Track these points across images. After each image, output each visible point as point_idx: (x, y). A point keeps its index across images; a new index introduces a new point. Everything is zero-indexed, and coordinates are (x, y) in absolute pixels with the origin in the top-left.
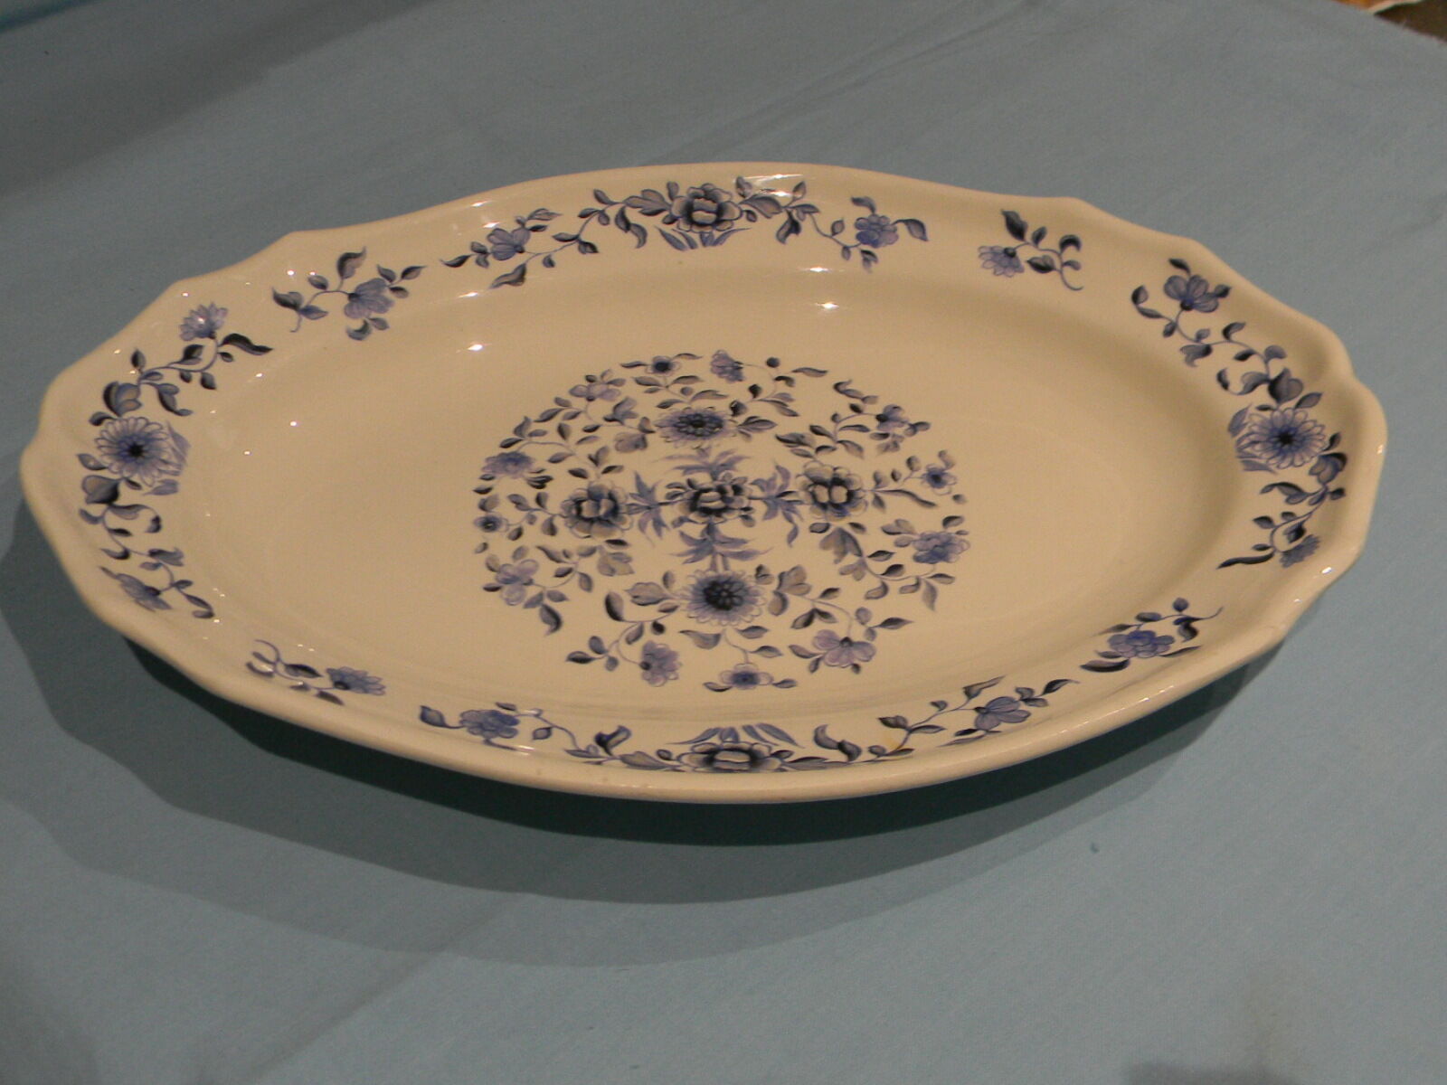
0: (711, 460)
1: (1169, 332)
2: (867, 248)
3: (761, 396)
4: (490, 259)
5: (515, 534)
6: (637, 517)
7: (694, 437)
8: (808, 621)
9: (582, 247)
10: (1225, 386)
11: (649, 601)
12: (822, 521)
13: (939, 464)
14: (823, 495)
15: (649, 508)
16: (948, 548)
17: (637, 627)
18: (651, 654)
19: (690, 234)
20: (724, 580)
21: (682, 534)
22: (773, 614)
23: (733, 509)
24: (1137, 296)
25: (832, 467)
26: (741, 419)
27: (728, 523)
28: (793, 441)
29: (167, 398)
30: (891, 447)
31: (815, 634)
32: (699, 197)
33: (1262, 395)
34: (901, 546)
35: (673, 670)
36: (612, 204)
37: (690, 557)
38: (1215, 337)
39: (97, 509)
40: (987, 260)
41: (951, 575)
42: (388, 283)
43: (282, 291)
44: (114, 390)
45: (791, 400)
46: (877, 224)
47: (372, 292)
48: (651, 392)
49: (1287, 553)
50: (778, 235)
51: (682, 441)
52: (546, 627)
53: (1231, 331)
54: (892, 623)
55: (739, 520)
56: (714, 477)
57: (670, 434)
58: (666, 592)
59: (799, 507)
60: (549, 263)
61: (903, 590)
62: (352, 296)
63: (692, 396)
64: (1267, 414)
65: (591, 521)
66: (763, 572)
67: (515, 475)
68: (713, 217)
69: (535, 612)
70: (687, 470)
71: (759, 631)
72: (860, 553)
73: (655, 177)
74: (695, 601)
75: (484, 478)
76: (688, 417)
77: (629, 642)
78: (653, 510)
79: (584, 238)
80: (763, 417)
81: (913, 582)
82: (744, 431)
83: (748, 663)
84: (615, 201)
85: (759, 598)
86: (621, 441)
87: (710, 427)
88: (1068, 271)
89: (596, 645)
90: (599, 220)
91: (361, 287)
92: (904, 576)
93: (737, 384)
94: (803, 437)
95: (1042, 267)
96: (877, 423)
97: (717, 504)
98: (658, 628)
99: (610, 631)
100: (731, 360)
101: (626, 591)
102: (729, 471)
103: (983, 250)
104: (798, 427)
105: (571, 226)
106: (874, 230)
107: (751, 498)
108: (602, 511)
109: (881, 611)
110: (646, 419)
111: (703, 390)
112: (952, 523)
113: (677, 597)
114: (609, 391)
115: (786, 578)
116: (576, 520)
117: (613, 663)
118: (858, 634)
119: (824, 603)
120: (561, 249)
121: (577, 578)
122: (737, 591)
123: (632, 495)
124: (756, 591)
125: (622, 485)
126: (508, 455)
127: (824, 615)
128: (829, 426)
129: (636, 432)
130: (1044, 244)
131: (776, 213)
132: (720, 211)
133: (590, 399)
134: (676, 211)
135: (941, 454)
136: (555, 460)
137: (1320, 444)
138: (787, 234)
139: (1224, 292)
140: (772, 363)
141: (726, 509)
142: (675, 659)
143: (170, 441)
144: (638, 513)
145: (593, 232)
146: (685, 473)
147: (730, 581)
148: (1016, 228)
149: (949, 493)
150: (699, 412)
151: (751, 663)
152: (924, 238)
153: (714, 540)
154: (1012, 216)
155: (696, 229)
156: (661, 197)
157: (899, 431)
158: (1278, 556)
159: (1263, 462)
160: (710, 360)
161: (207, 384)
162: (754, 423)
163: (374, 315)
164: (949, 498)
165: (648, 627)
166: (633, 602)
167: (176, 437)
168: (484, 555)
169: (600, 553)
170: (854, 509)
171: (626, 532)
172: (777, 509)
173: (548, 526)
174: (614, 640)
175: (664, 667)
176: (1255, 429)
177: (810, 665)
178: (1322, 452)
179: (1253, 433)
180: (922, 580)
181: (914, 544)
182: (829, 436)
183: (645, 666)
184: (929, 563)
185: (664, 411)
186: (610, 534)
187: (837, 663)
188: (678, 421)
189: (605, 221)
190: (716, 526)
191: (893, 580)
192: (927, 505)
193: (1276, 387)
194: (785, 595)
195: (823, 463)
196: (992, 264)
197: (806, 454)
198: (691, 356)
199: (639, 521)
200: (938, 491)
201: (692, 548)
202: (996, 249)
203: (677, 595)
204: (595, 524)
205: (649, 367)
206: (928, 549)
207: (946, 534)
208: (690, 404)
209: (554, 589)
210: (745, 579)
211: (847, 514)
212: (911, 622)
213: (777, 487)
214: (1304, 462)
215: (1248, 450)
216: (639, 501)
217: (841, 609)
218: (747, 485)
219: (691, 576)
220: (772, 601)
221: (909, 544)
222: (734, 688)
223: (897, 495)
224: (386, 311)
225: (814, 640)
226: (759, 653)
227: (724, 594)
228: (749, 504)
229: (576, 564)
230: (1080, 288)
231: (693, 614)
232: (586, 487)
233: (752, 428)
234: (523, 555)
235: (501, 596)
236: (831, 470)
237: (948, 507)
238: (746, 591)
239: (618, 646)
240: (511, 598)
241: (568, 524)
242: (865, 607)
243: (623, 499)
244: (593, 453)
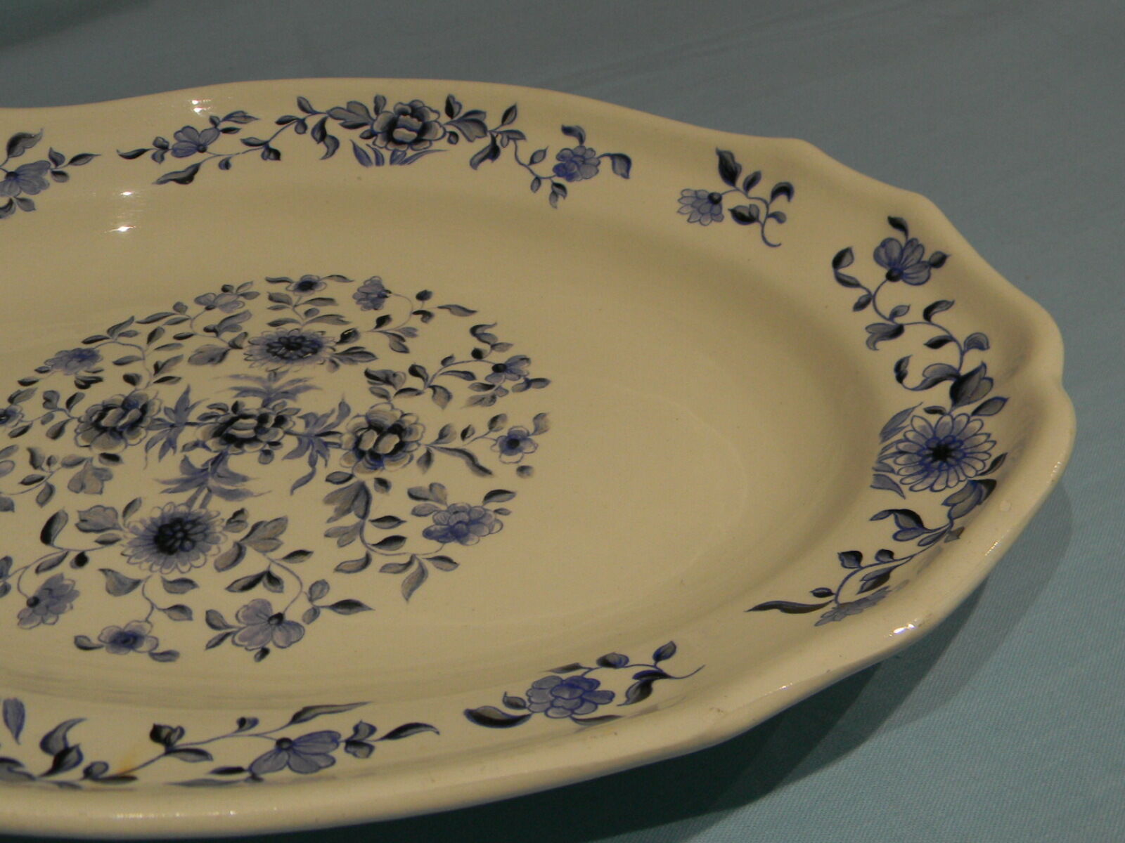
0: (277, 385)
1: (860, 306)
2: (560, 181)
3: (385, 328)
4: (168, 155)
5: (19, 431)
6: (153, 433)
7: (279, 359)
8: (250, 584)
9: (266, 154)
10: (901, 377)
11: (93, 528)
12: (349, 471)
13: (529, 427)
14: (370, 440)
15: (172, 426)
16: (472, 528)
17: (60, 554)
18: (51, 590)
19: (382, 151)
20: (190, 518)
21: (185, 460)
22: (217, 567)
23: (260, 442)
24: (838, 261)
25: (403, 413)
26: (343, 348)
27: (245, 455)
28: (381, 379)
30: (485, 401)
31: (246, 602)
32: (404, 113)
33: (941, 394)
34: (419, 515)
35: (59, 612)
36: (314, 113)
37: (173, 486)
38: (913, 316)
40: (686, 205)
41: (455, 560)
42: (53, 166)
45: (414, 336)
46: (582, 156)
47: (33, 173)
48: (276, 308)
49: (844, 606)
50: (470, 160)
51: (264, 361)
53: (935, 310)
54: (349, 606)
55: (258, 454)
56: (266, 404)
57: (256, 352)
58: (120, 521)
59: (333, 451)
60: (226, 165)
61: (385, 569)
62: (10, 175)
63: (315, 317)
64: (934, 419)
65: (103, 430)
66: (240, 518)
67: (70, 371)
68: (413, 135)
70: (244, 392)
71: (187, 586)
72: (364, 515)
73: (362, 90)
74: (143, 537)
75: (40, 371)
76: (288, 339)
77: (38, 571)
78: (174, 430)
79: (272, 145)
80: (368, 350)
81: (405, 559)
83: (147, 620)
84: (318, 110)
85: (214, 547)
86: (201, 352)
87: (304, 352)
88: (772, 223)
89: (4, 564)
90: (296, 129)
92: (397, 552)
93: (370, 312)
94: (395, 375)
95: (744, 218)
96: (490, 372)
97: (246, 433)
98: (81, 561)
100: (383, 287)
101: (79, 512)
102: (287, 401)
103: (685, 194)
104: (397, 363)
105: (262, 129)
106: (576, 163)
107: (288, 433)
108: (123, 422)
109: (343, 589)
110: (246, 334)
111: (330, 314)
112: (495, 498)
113: (126, 530)
114: (235, 302)
115: (261, 527)
116: (90, 427)
117: (3, 591)
118: (294, 612)
119: (282, 566)
120: (244, 153)
121: (41, 488)
123: (166, 409)
124: (218, 538)
125: (167, 396)
126: (82, 350)
127: (272, 580)
128: (433, 369)
129: (224, 346)
130: (755, 191)
131: (479, 137)
132: (424, 129)
133: (209, 308)
134: (377, 127)
135: (538, 417)
136: (121, 362)
137: (979, 466)
138: (481, 160)
139: (940, 261)
140: (423, 296)
141: (252, 440)
142: (71, 601)
144: (158, 429)
145: (287, 140)
146: (237, 395)
147: (195, 522)
148: (728, 171)
149: (517, 462)
150: (304, 335)
151: (149, 623)
152: (625, 176)
153: (214, 471)
154: (727, 156)
155: (391, 147)
156: (366, 110)
157: (509, 384)
158: (830, 608)
159: (897, 479)
160: (360, 285)
162: (354, 353)
163: (23, 195)
164: (514, 468)
165: (72, 556)
166: (77, 525)
169: (85, 466)
170: (392, 463)
171: (129, 448)
172: (307, 449)
173: (57, 428)
174: (24, 565)
175: (51, 608)
176: (911, 435)
177: (214, 639)
178: (976, 475)
179: (907, 440)
180: (418, 559)
181: (435, 515)
182: (425, 379)
183: (32, 601)
184: (438, 541)
185: (273, 329)
186: (112, 447)
187: (246, 643)
188: (276, 341)
189: (301, 130)
190: (228, 457)
191: (382, 554)
192: (481, 472)
193: (961, 386)
194: (245, 549)
195: (396, 407)
196: (690, 209)
197: (385, 394)
198: (342, 279)
199: (152, 439)
200: (505, 458)
201: (185, 476)
202: (700, 194)
203: (128, 527)
204: (104, 435)
205: (293, 285)
206: (448, 524)
207: (482, 510)
208: (304, 325)
209: (8, 496)
210: (215, 522)
211: (381, 468)
212: (370, 609)
213: (325, 425)
214: (947, 486)
215: (890, 462)
216: (170, 418)
217: (298, 578)
218: (294, 418)
219: (159, 508)
220: (226, 554)
221: (431, 513)
222: (104, 649)
223: (454, 455)
224: (37, 193)
225: (241, 608)
226: (167, 612)
227: (180, 535)
228: (281, 439)
229: (52, 473)
230: (780, 245)
231: (129, 552)
232: (127, 394)
233: (348, 358)
234: (8, 455)
236: (399, 415)
237: (504, 479)
238: (206, 536)
239: (23, 573)
241: (78, 431)
242: (328, 580)
243: (154, 413)
244: (163, 360)
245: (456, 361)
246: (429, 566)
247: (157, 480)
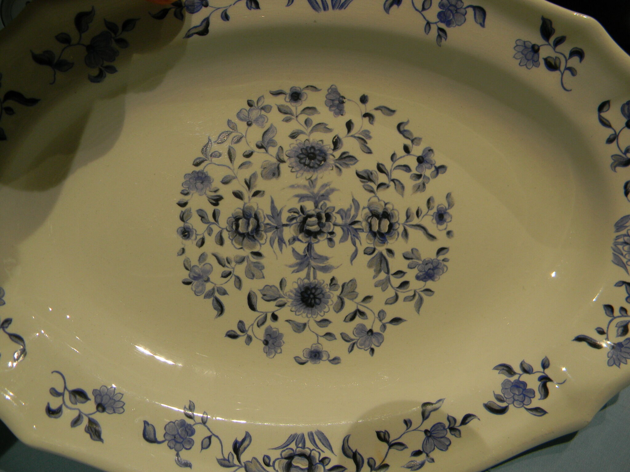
0: (316, 190)
1: (610, 141)
2: (443, 26)
3: (353, 132)
4: (184, 12)
5: (200, 243)
6: (270, 234)
7: (308, 168)
8: (353, 317)
9: (249, 4)
11: (270, 298)
12: (372, 246)
13: (445, 204)
14: (375, 222)
15: (277, 228)
16: (436, 271)
17: (263, 315)
18: (270, 335)
20: (312, 286)
21: (294, 250)
22: (335, 311)
23: (323, 232)
24: (602, 107)
25: (384, 202)
26: (337, 154)
27: (320, 243)
28: (365, 177)
30: (421, 187)
31: (355, 326)
34: (411, 268)
35: (280, 346)
37: (296, 268)
40: (519, 51)
41: (433, 290)
42: (113, 35)
45: (370, 137)
46: (456, 6)
47: (102, 44)
48: (287, 120)
49: (613, 347)
50: (384, 6)
51: (301, 172)
52: (215, 312)
54: (396, 321)
55: (326, 241)
56: (316, 206)
57: (294, 164)
58: (281, 292)
59: (361, 234)
60: (225, 16)
61: (406, 299)
62: (89, 47)
63: (311, 127)
65: (243, 235)
66: (334, 282)
67: (200, 192)
69: (210, 301)
70: (302, 198)
71: (327, 322)
72: (388, 272)
74: (295, 300)
75: (183, 193)
76: (306, 149)
77: (258, 326)
78: (279, 230)
80: (351, 154)
81: (412, 293)
82: (338, 165)
83: (318, 343)
85: (330, 300)
86: (264, 168)
87: (319, 161)
88: (567, 74)
89: (241, 325)
91: (94, 40)
92: (408, 290)
93: (340, 117)
94: (372, 173)
95: (552, 66)
96: (417, 164)
97: (315, 228)
98: (275, 317)
99: (250, 317)
100: (339, 94)
101: (260, 290)
102: (325, 201)
103: (518, 43)
104: (370, 164)
107: (335, 225)
108: (250, 228)
109: (392, 312)
110: (281, 148)
111: (319, 122)
112: (441, 253)
113: (286, 297)
114: (261, 116)
115: (346, 286)
116: (235, 234)
117: (249, 339)
118: (377, 329)
119: (363, 306)
120: (234, 4)
121: (233, 278)
122: (319, 294)
123: (267, 215)
124: (329, 295)
125: (263, 206)
126: (198, 173)
127: (362, 314)
128: (388, 165)
129: (274, 160)
130: (560, 48)
133: (249, 125)
135: (448, 196)
136: (225, 182)
138: (391, 5)
140: (364, 100)
141: (320, 232)
142: (282, 339)
144: (270, 231)
146: (300, 201)
147: (315, 288)
148: (546, 31)
149: (445, 229)
150: (313, 145)
151: (320, 344)
152: (483, 25)
153: (311, 256)
154: (548, 22)
157: (428, 173)
158: (607, 346)
159: (625, 260)
160: (326, 93)
162: (345, 158)
163: (106, 64)
164: (445, 233)
165: (269, 316)
166: (262, 298)
168: (183, 257)
169: (247, 261)
170: (391, 238)
171: (262, 246)
172: (348, 234)
173: (219, 238)
174: (251, 324)
175: (275, 344)
177: (350, 347)
179: (628, 235)
180: (418, 292)
181: (418, 267)
182: (387, 175)
183: (265, 342)
184: (423, 281)
185: (293, 141)
186: (254, 247)
187: (363, 347)
188: (301, 152)
190: (313, 245)
191: (402, 292)
192: (431, 238)
194: (343, 299)
195: (380, 199)
196: (521, 56)
197: (372, 189)
198: (314, 88)
199: (271, 238)
200: (441, 227)
201: (298, 261)
202: (527, 44)
203: (286, 295)
204: (245, 239)
205: (288, 96)
206: (425, 271)
207: (437, 261)
208: (309, 136)
209: (221, 286)
210: (324, 286)
211: (387, 242)
212: (405, 320)
213: (351, 217)
215: (620, 247)
216: (272, 221)
217: (371, 310)
218: (334, 213)
219: (295, 282)
220: (337, 302)
221: (416, 267)
222: (309, 362)
223: (416, 229)
224: (114, 60)
225: (354, 330)
226: (325, 337)
227: (312, 296)
228: (333, 230)
229: (234, 268)
230: (571, 90)
231: (294, 309)
232: (242, 207)
233: (344, 163)
234: (205, 260)
235: (192, 289)
236: (383, 204)
237: (442, 241)
238: (323, 295)
239: (252, 328)
240: (197, 290)
241: (231, 238)
242: (384, 309)
243: (263, 220)
244: (248, 177)
245: (398, 157)
246: (423, 294)
247: (286, 265)
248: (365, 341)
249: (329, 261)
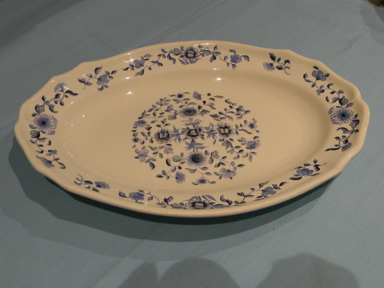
0: (193, 122)
1: (313, 86)
2: (234, 63)
3: (206, 104)
4: (135, 68)
5: (142, 143)
6: (174, 138)
7: (188, 115)
8: (219, 165)
9: (159, 64)
10: (328, 101)
11: (177, 161)
12: (222, 138)
13: (253, 122)
14: (222, 131)
15: (177, 135)
16: (255, 145)
17: (174, 167)
18: (178, 175)
19: (187, 60)
21: (186, 142)
22: (209, 163)
23: (199, 135)
24: (304, 76)
25: (225, 123)
26: (201, 110)
27: (198, 139)
28: (214, 116)
29: (51, 108)
30: (240, 117)
31: (220, 169)
32: (189, 50)
33: (337, 103)
34: (243, 145)
35: (184, 179)
36: (166, 52)
37: (188, 148)
38: (325, 87)
39: (34, 140)
40: (265, 67)
41: (256, 152)
42: (108, 75)
43: (81, 78)
44: (38, 107)
45: (214, 105)
46: (236, 57)
47: (104, 78)
48: (177, 103)
49: (343, 147)
50: (210, 60)
51: (186, 116)
52: (151, 168)
53: (329, 86)
54: (241, 165)
55: (201, 138)
56: (194, 127)
57: (182, 115)
58: (182, 158)
59: (216, 135)
60: (150, 69)
61: (243, 157)
62: (98, 79)
63: (188, 104)
64: (339, 109)
65: (162, 139)
66: (207, 152)
67: (142, 126)
68: (193, 55)
69: (148, 163)
70: (187, 125)
71: (206, 168)
72: (232, 147)
73: (177, 45)
74: (189, 160)
75: (134, 127)
76: (187, 110)
77: (172, 172)
78: (178, 136)
79: (159, 62)
80: (207, 110)
81: (246, 154)
82: (202, 114)
83: (203, 177)
85: (206, 159)
86: (169, 117)
87: (193, 113)
88: (287, 69)
89: (164, 172)
90: (163, 57)
91: (101, 77)
92: (243, 153)
93: (200, 100)
94: (217, 115)
95: (280, 68)
96: (236, 111)
97: (195, 134)
98: (180, 168)
99: (167, 169)
100: (198, 94)
101: (172, 158)
102: (198, 125)
103: (264, 64)
104: (216, 112)
105: (155, 58)
107: (203, 132)
108: (165, 136)
109: (237, 162)
110: (176, 111)
111: (191, 102)
112: (256, 138)
114: (166, 103)
115: (213, 153)
116: (158, 139)
117: (168, 177)
118: (232, 169)
119: (223, 161)
120: (153, 65)
121: (159, 154)
122: (200, 157)
123: (172, 132)
125: (170, 129)
126: (141, 121)
127: (223, 164)
128: (224, 112)
129: (173, 114)
130: (280, 62)
131: (210, 54)
132: (195, 54)
133: (161, 105)
134: (183, 54)
135: (253, 119)
136: (153, 122)
137: (352, 117)
138: (212, 60)
139: (328, 75)
140: (209, 95)
141: (197, 135)
142: (184, 176)
143: (53, 120)
144: (174, 137)
147: (198, 155)
148: (273, 58)
149: (255, 130)
150: (190, 108)
151: (204, 177)
152: (249, 60)
153: (194, 144)
154: (272, 55)
155: (188, 59)
156: (180, 51)
157: (242, 113)
158: (341, 148)
159: (337, 122)
160: (193, 94)
161: (62, 104)
162: (204, 111)
163: (105, 84)
164: (255, 131)
165: (177, 168)
166: (173, 161)
167: (54, 119)
168: (135, 148)
169: (165, 148)
170: (230, 135)
171: (171, 142)
172: (210, 135)
173: (151, 140)
174: (168, 171)
175: (181, 178)
176: (335, 113)
177: (219, 177)
178: (353, 119)
179: (335, 114)
180: (248, 154)
181: (246, 144)
182: (224, 115)
183: (176, 178)
184: (250, 149)
185: (181, 108)
186: (167, 142)
187: (226, 177)
188: (184, 111)
189: (164, 57)
190: (195, 140)
191: (241, 154)
192: (249, 133)
193: (341, 101)
194: (213, 158)
195: (222, 122)
196: (267, 68)
197: (218, 120)
198: (187, 93)
200: (252, 129)
201: (188, 146)
202: (268, 64)
203: (185, 159)
205: (177, 96)
206: (250, 145)
207: (255, 141)
208: (187, 106)
209: (153, 158)
210: (202, 154)
212: (245, 165)
213: (210, 129)
214: (348, 122)
215: (334, 118)
216: (175, 133)
217: (227, 162)
218: (202, 128)
219: (188, 154)
220: (209, 160)
222: (200, 184)
223: (242, 131)
224: (108, 83)
226: (206, 174)
227: (197, 158)
228: (203, 134)
229: (159, 151)
230: (290, 74)
231: (189, 164)
232: (161, 130)
233: (204, 113)
234: (145, 148)
235: (139, 160)
236: (225, 124)
237: (255, 134)
238: (203, 158)
239: (169, 173)
240: (142, 160)
241: (156, 140)
242: (234, 161)
243: (170, 133)
244: (162, 120)
247: (183, 148)
248: (227, 175)
249: (203, 145)
